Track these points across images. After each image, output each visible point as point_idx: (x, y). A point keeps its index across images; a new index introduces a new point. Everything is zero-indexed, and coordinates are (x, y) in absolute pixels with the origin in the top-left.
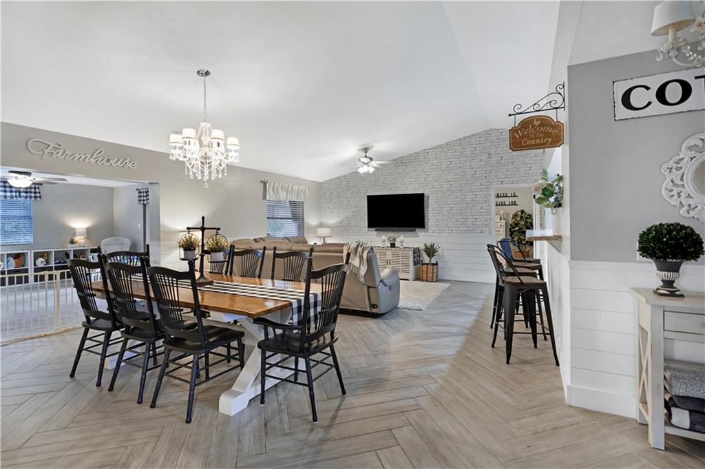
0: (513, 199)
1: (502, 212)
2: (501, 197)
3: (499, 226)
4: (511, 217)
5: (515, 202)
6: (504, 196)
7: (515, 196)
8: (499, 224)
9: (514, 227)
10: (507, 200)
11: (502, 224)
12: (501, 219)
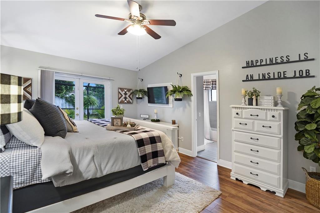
0: (304, 66)
1: (278, 91)
2: (277, 63)
3: (269, 117)
4: (299, 101)
5: (308, 71)
6: (282, 63)
7: (306, 60)
8: (270, 114)
9: (306, 123)
10: (289, 70)
11: (276, 114)
12: (276, 104)
